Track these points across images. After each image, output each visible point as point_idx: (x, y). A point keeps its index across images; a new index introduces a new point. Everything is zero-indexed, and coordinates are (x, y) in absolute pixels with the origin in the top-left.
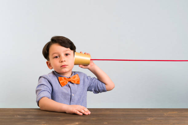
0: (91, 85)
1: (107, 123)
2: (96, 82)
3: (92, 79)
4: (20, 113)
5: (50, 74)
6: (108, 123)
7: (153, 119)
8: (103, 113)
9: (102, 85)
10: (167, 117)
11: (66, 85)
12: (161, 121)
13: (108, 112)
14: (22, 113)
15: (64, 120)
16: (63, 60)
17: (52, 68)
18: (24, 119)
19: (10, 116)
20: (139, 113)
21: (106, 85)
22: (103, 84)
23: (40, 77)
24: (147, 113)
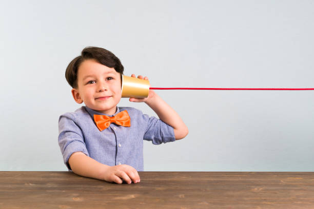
0: (151, 129)
1: (183, 196)
2: (158, 125)
3: (151, 120)
4: (33, 179)
5: (77, 110)
6: (185, 196)
7: (261, 189)
8: (176, 179)
9: (168, 129)
10: (286, 185)
11: (107, 128)
12: (276, 193)
13: (184, 178)
14: (37, 179)
15: (109, 191)
16: (103, 88)
17: (82, 102)
18: (41, 189)
19: (17, 184)
20: (237, 180)
21: (174, 130)
22: (170, 127)
23: (61, 117)
24: (251, 179)
